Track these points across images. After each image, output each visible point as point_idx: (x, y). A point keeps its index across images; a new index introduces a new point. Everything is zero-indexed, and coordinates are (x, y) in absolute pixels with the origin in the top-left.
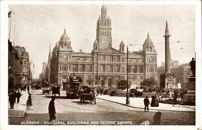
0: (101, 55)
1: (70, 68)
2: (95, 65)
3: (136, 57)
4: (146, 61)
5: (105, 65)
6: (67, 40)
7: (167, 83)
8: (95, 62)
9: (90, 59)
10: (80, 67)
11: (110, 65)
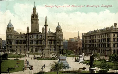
0: (31, 35)
1: (13, 42)
2: (28, 41)
3: (51, 36)
4: (57, 38)
5: (33, 40)
6: (11, 26)
7: (45, 54)
8: (27, 38)
9: (25, 37)
10: (19, 41)
11: (36, 40)
